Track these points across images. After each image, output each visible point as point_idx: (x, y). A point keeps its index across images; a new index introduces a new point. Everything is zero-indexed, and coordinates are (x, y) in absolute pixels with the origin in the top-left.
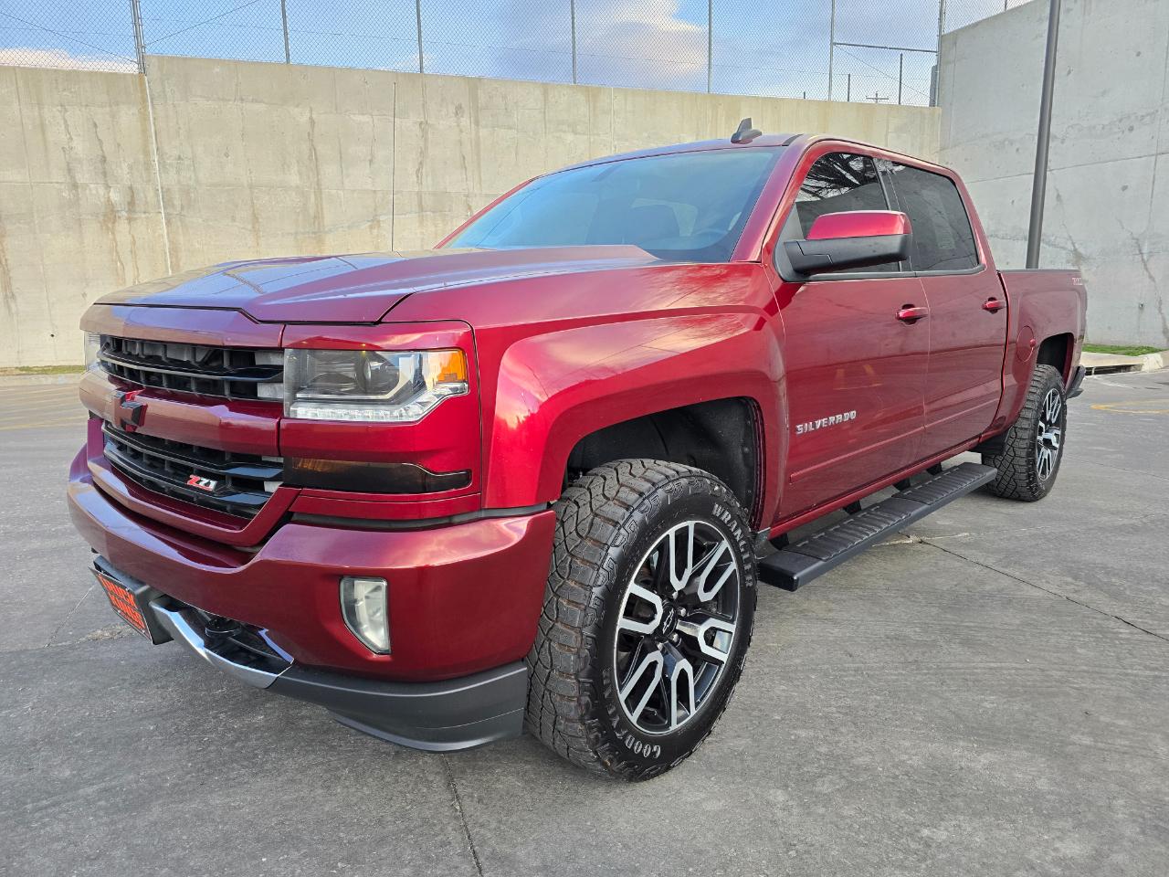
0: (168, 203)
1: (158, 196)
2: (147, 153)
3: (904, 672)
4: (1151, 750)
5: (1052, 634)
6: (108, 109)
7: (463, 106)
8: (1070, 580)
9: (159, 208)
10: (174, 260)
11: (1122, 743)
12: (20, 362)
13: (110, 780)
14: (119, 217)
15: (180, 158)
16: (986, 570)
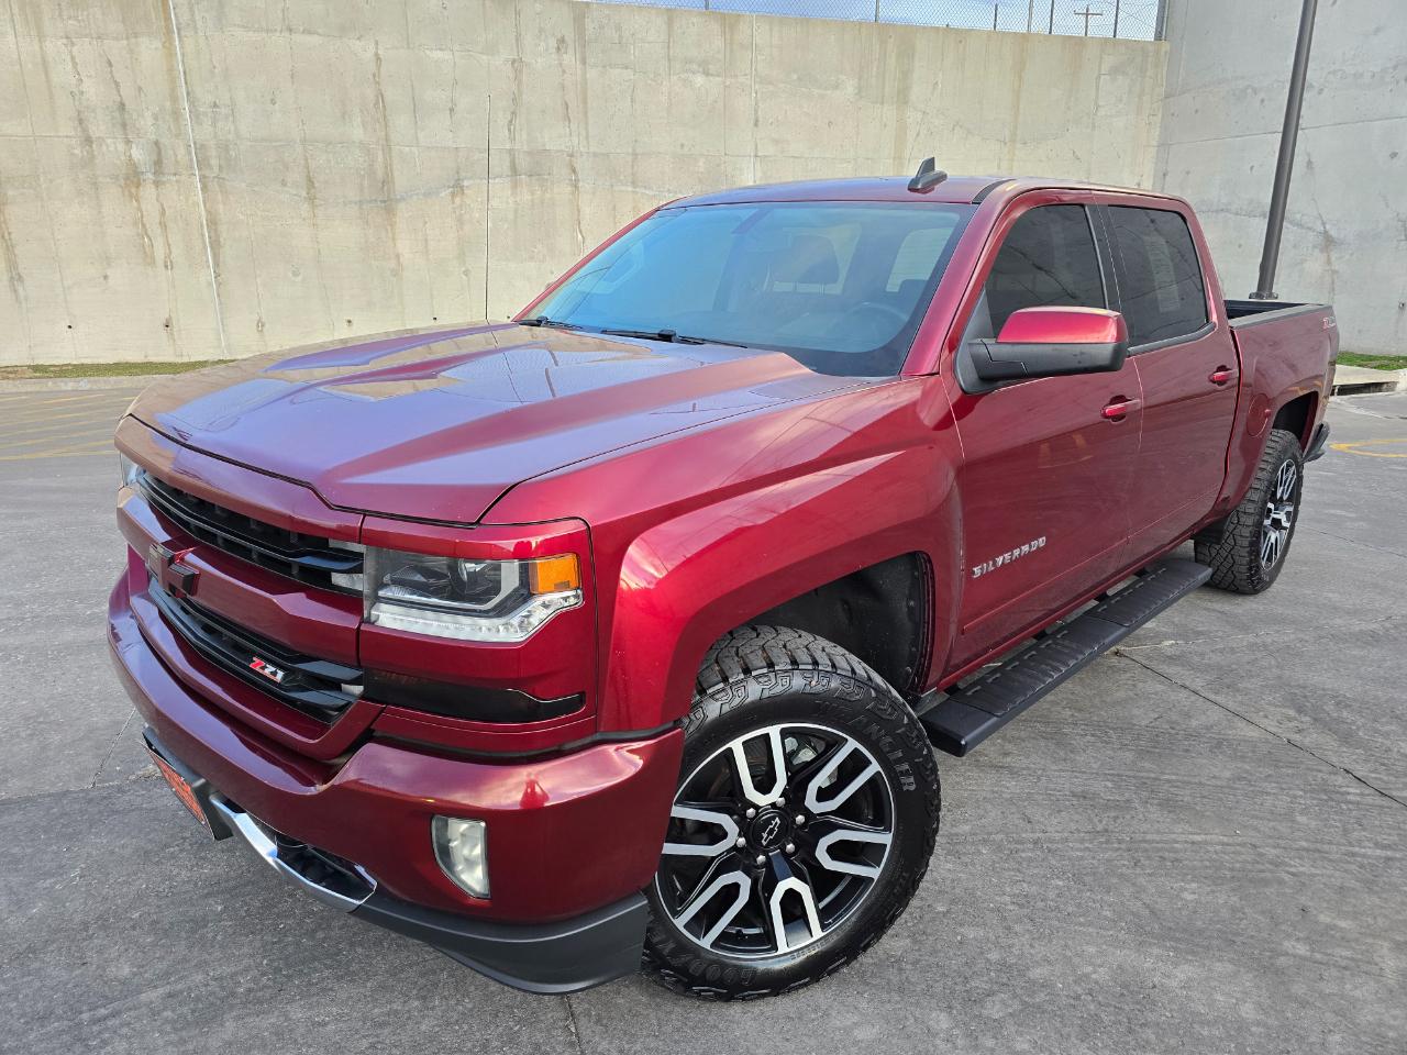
0: (203, 163)
1: (190, 153)
2: (174, 99)
3: (1090, 846)
4: (1376, 964)
5: (1268, 794)
6: (125, 42)
7: (566, 38)
8: (1292, 713)
9: (192, 168)
10: (213, 234)
11: (1343, 954)
12: (33, 359)
13: (175, 982)
14: (144, 180)
15: (215, 105)
16: (1194, 698)
